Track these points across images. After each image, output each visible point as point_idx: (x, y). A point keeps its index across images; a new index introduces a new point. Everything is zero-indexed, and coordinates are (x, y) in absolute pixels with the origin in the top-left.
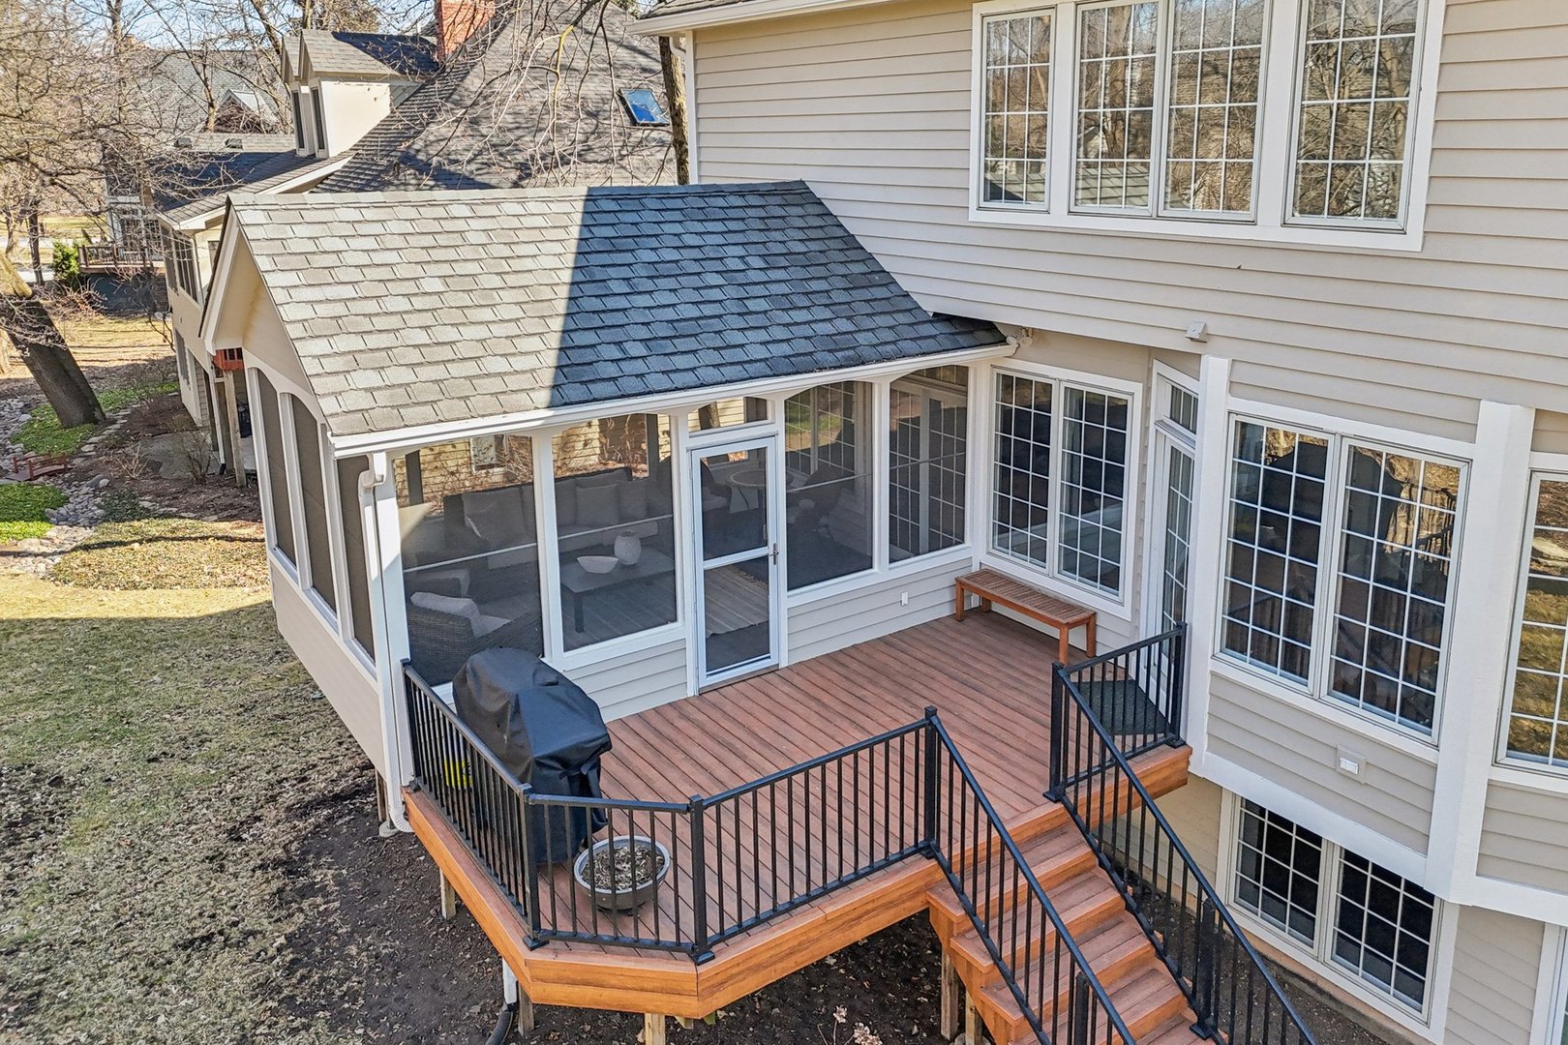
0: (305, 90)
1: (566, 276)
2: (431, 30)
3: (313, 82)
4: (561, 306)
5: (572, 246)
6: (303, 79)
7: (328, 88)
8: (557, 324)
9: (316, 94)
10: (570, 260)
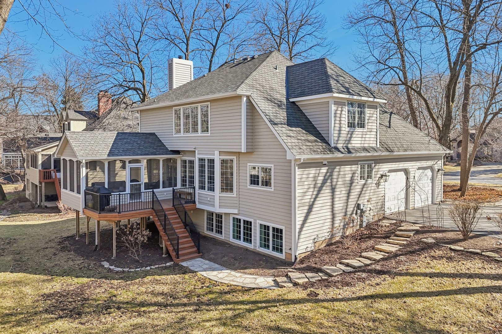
0: (66, 123)
1: (112, 143)
2: (96, 110)
3: (69, 121)
4: (111, 146)
5: (114, 139)
6: (66, 121)
7: (72, 122)
8: (110, 148)
9: (69, 124)
10: (113, 141)
